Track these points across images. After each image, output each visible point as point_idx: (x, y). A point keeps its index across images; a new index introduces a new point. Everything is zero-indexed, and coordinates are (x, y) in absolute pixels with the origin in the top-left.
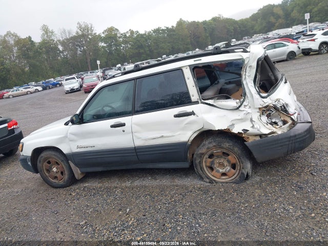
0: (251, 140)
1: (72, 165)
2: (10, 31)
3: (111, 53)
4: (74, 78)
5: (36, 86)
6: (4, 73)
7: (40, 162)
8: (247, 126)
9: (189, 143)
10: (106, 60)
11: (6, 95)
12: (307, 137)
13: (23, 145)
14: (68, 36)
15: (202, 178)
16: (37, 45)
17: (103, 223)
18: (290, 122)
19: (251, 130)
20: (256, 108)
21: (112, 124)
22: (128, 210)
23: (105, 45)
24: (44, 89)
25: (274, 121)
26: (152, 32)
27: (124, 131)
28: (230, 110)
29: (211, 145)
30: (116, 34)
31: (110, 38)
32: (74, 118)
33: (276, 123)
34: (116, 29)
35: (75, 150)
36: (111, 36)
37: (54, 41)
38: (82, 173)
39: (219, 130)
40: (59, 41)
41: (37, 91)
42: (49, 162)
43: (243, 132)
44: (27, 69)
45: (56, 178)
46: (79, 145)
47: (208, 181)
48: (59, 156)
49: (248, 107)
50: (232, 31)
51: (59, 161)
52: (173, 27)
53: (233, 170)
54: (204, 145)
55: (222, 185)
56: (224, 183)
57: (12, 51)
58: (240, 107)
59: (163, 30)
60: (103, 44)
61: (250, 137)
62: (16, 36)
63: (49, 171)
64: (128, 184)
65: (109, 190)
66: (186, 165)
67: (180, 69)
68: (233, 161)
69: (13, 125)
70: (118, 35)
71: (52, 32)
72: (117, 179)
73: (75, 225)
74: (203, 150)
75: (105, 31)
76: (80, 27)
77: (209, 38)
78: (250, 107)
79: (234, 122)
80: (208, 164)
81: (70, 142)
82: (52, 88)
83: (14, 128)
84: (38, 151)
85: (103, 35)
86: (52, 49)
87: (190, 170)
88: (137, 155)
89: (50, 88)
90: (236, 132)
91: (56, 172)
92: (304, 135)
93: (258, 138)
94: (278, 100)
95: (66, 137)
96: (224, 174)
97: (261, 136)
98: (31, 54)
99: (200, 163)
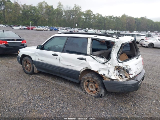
0: (106, 79)
1: (34, 66)
2: (44, 1)
3: (85, 22)
4: (64, 29)
5: (47, 28)
6: (37, 19)
7: (23, 60)
8: (106, 73)
9: (81, 72)
10: (82, 25)
11: (34, 29)
12: (132, 87)
13: (19, 52)
14: (68, 9)
15: (82, 90)
16: (54, 10)
17: (33, 94)
18: (128, 78)
19: (107, 75)
20: (114, 66)
21: (53, 54)
22: (45, 92)
23: (84, 18)
24: (51, 30)
25: (121, 74)
26: (108, 17)
27: (56, 58)
28: (101, 63)
29: (89, 76)
30: (91, 14)
31: (88, 15)
32: (39, 46)
33: (121, 76)
34: (91, 11)
35: (37, 60)
36: (88, 14)
37: (62, 10)
38: (38, 71)
39: (93, 70)
40: (64, 10)
41: (47, 30)
42: (27, 62)
43: (103, 75)
44: (47, 19)
45: (27, 69)
46: (39, 58)
47: (84, 92)
48: (31, 60)
49: (110, 64)
50: (150, 26)
51: (30, 63)
52: (119, 17)
53: (96, 91)
54: (87, 75)
55: (89, 96)
56: (90, 95)
57: (43, 10)
58: (105, 63)
59: (114, 17)
60: (83, 17)
61: (106, 78)
62: (47, 4)
63: (26, 65)
64: (54, 82)
65: (45, 81)
66: (77, 82)
67: (87, 38)
68: (97, 87)
69: (24, 42)
70: (92, 14)
71: (62, 6)
72: (51, 78)
73: (23, 90)
74: (85, 77)
75: (86, 11)
76: (75, 7)
77: (136, 27)
78: (111, 65)
79: (101, 69)
80: (86, 84)
81: (36, 56)
82: (54, 31)
83: (24, 44)
84: (24, 56)
85: (84, 13)
86: (60, 13)
87: (79, 84)
88: (59, 70)
89: (53, 31)
90: (100, 74)
91: (28, 67)
92: (131, 85)
93: (110, 80)
94: (127, 66)
95: (35, 53)
96: (92, 91)
97: (111, 79)
98: (51, 13)
99: (83, 83)
